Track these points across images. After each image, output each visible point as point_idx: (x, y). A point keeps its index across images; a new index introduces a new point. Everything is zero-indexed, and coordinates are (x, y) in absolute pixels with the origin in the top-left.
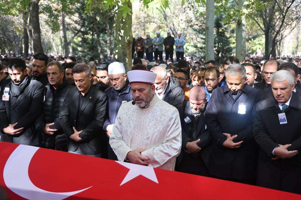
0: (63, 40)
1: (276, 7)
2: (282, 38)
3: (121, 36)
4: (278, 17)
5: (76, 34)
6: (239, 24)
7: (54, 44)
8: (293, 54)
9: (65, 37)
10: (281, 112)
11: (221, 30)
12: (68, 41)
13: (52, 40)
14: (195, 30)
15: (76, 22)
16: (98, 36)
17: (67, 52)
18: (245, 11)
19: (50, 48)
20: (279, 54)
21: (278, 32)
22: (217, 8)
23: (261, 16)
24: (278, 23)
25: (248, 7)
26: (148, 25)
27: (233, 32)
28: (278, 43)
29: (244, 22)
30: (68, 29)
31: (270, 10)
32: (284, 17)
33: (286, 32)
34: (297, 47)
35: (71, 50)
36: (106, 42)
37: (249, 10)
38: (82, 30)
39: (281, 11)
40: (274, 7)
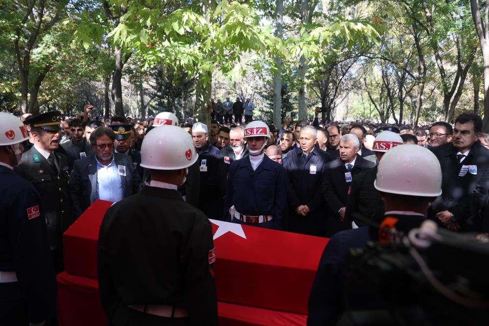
0: (140, 103)
1: (330, 79)
2: (335, 107)
3: (202, 101)
4: (331, 87)
5: (152, 98)
6: (301, 92)
7: (131, 108)
8: (344, 119)
9: (142, 101)
10: (347, 171)
11: (285, 97)
12: (145, 104)
13: (130, 104)
14: (263, 96)
15: (153, 87)
16: (174, 100)
17: (143, 114)
18: (306, 81)
19: (128, 111)
20: (333, 119)
21: (332, 101)
22: (282, 76)
23: (318, 86)
24: (332, 93)
25: (308, 77)
26: (218, 91)
27: (295, 98)
28: (332, 110)
29: (305, 90)
30: (146, 94)
31: (325, 81)
32: (337, 88)
33: (338, 101)
34: (347, 114)
35: (147, 113)
36: (181, 105)
37: (310, 80)
38: (158, 94)
39: (334, 82)
40: (328, 79)
